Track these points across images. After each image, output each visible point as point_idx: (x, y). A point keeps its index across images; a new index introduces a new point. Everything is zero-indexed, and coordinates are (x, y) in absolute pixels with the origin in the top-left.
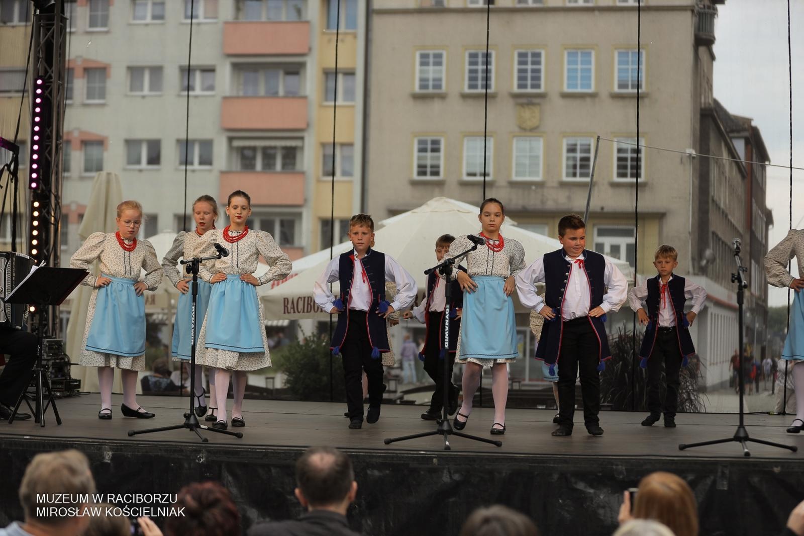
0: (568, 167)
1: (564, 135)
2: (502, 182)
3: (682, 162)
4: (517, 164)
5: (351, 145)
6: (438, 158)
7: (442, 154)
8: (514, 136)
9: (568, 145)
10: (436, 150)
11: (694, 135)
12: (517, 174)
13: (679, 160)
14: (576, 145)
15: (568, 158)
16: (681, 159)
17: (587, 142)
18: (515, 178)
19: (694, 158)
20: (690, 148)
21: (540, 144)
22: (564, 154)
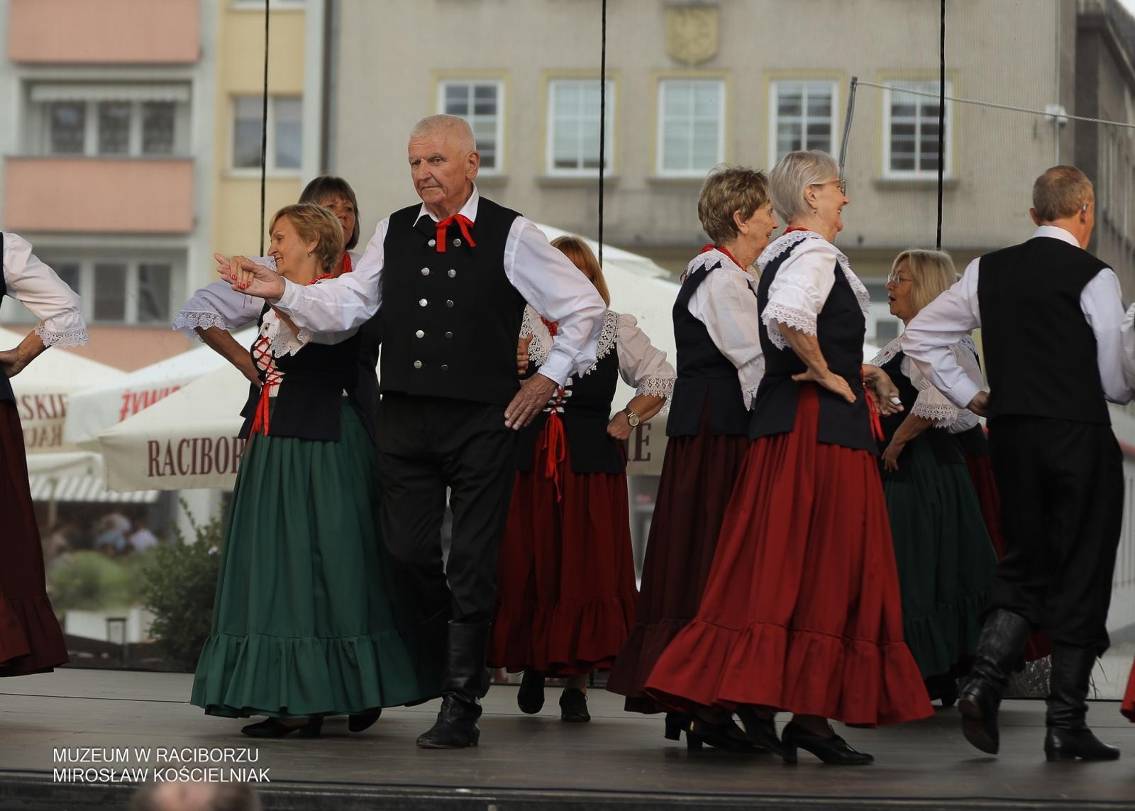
0: (780, 146)
1: (776, 74)
2: (634, 181)
3: (1035, 135)
4: (667, 141)
5: (296, 98)
6: (492, 127)
7: (500, 118)
8: (660, 79)
9: (780, 97)
10: (486, 109)
11: (1063, 74)
12: (668, 163)
13: (1028, 131)
14: (798, 97)
15: (781, 128)
16: (1035, 129)
17: (822, 92)
18: (663, 172)
19: (1062, 125)
20: (1054, 103)
21: (720, 96)
22: (773, 118)
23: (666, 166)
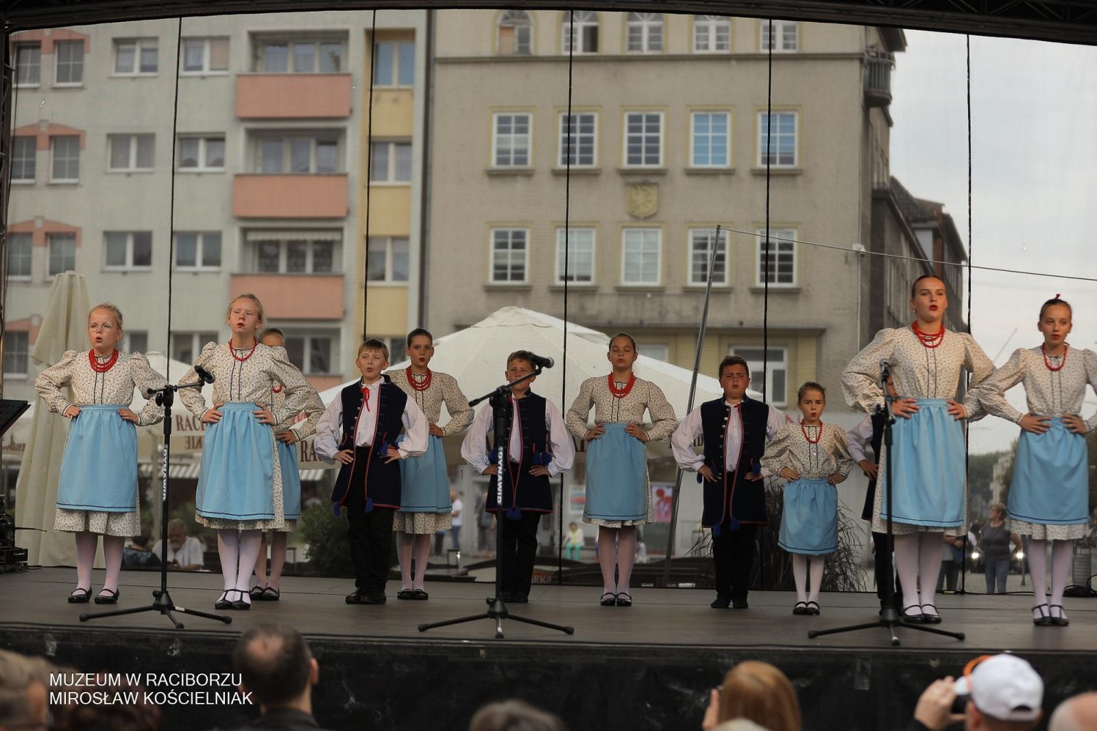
0: (695, 267)
1: (691, 225)
2: (607, 288)
3: (847, 262)
4: (627, 264)
5: (406, 238)
6: (523, 256)
7: (527, 251)
8: (624, 227)
9: (695, 238)
10: (519, 245)
11: (863, 225)
12: (627, 277)
13: (843, 259)
14: (706, 239)
15: (695, 257)
16: (846, 258)
18: (624, 283)
19: (863, 256)
20: (858, 243)
21: (659, 237)
22: (690, 251)
23: (626, 279)
